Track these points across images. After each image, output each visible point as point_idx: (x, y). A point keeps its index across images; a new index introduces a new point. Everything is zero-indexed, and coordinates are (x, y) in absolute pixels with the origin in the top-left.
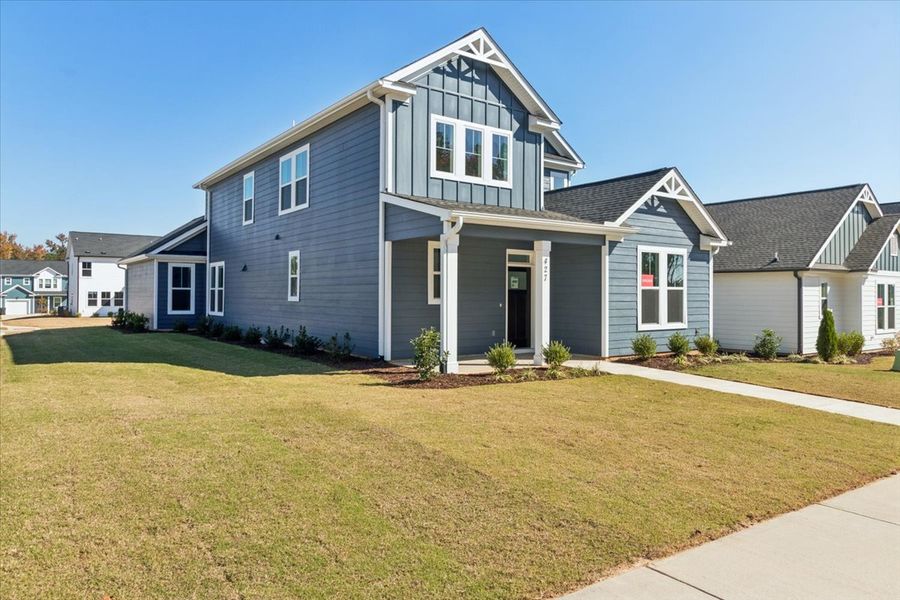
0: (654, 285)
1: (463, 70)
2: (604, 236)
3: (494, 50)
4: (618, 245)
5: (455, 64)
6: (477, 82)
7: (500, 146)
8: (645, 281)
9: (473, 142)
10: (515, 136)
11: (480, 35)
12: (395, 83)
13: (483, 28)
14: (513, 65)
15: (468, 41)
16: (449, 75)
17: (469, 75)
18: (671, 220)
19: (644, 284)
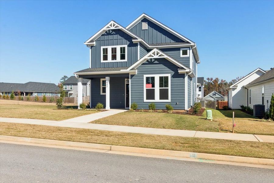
0: (152, 87)
1: (110, 32)
2: (129, 74)
3: (116, 25)
4: (135, 76)
5: (108, 32)
6: (115, 34)
7: (123, 50)
8: (147, 86)
9: (114, 51)
10: (128, 46)
11: (112, 22)
12: (88, 42)
13: (112, 20)
14: (123, 27)
15: (108, 25)
16: (106, 35)
17: (112, 33)
18: (162, 65)
19: (146, 87)
